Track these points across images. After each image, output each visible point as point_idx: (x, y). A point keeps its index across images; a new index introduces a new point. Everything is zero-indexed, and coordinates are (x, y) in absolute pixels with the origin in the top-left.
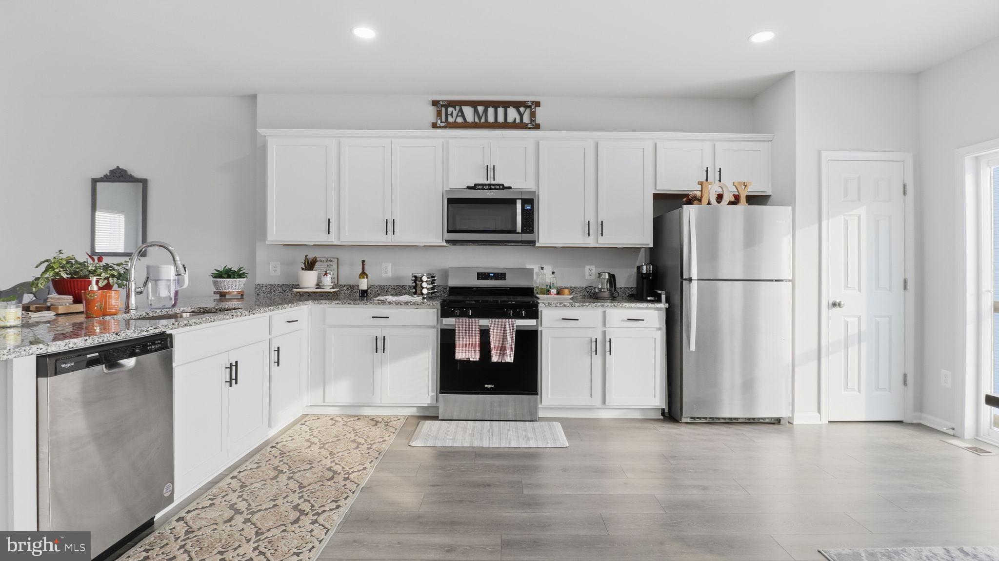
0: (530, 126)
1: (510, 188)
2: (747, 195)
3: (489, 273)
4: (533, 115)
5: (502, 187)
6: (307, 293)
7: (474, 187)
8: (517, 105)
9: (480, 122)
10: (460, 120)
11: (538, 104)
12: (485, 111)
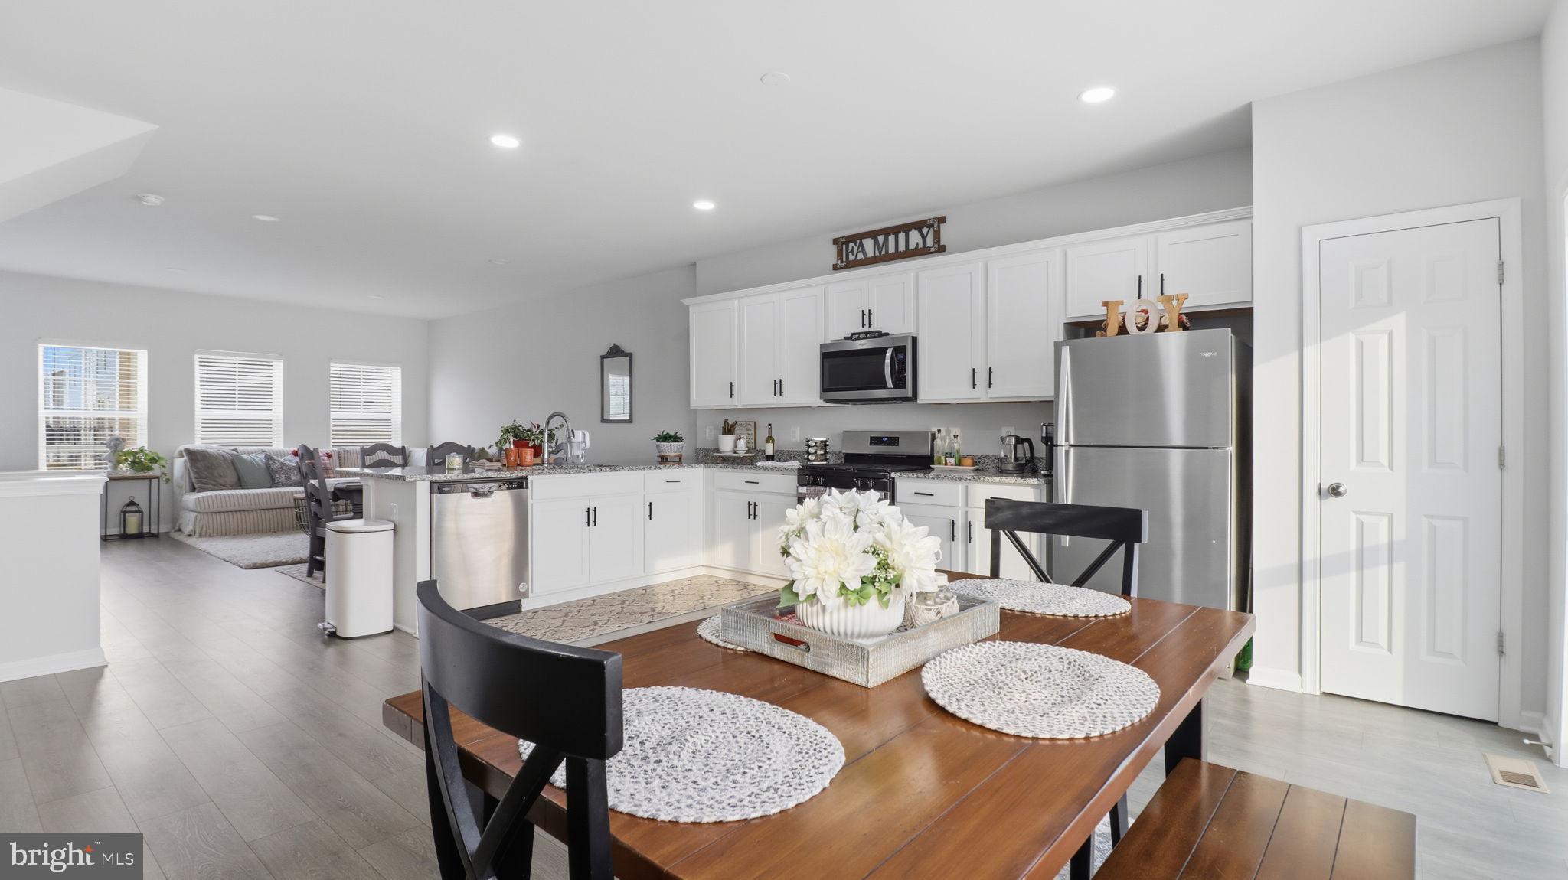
0: (932, 250)
1: (887, 334)
3: (882, 438)
4: (937, 235)
5: (880, 335)
6: (722, 457)
7: (852, 337)
8: (918, 226)
9: (880, 254)
10: (860, 256)
11: (942, 220)
12: (886, 241)
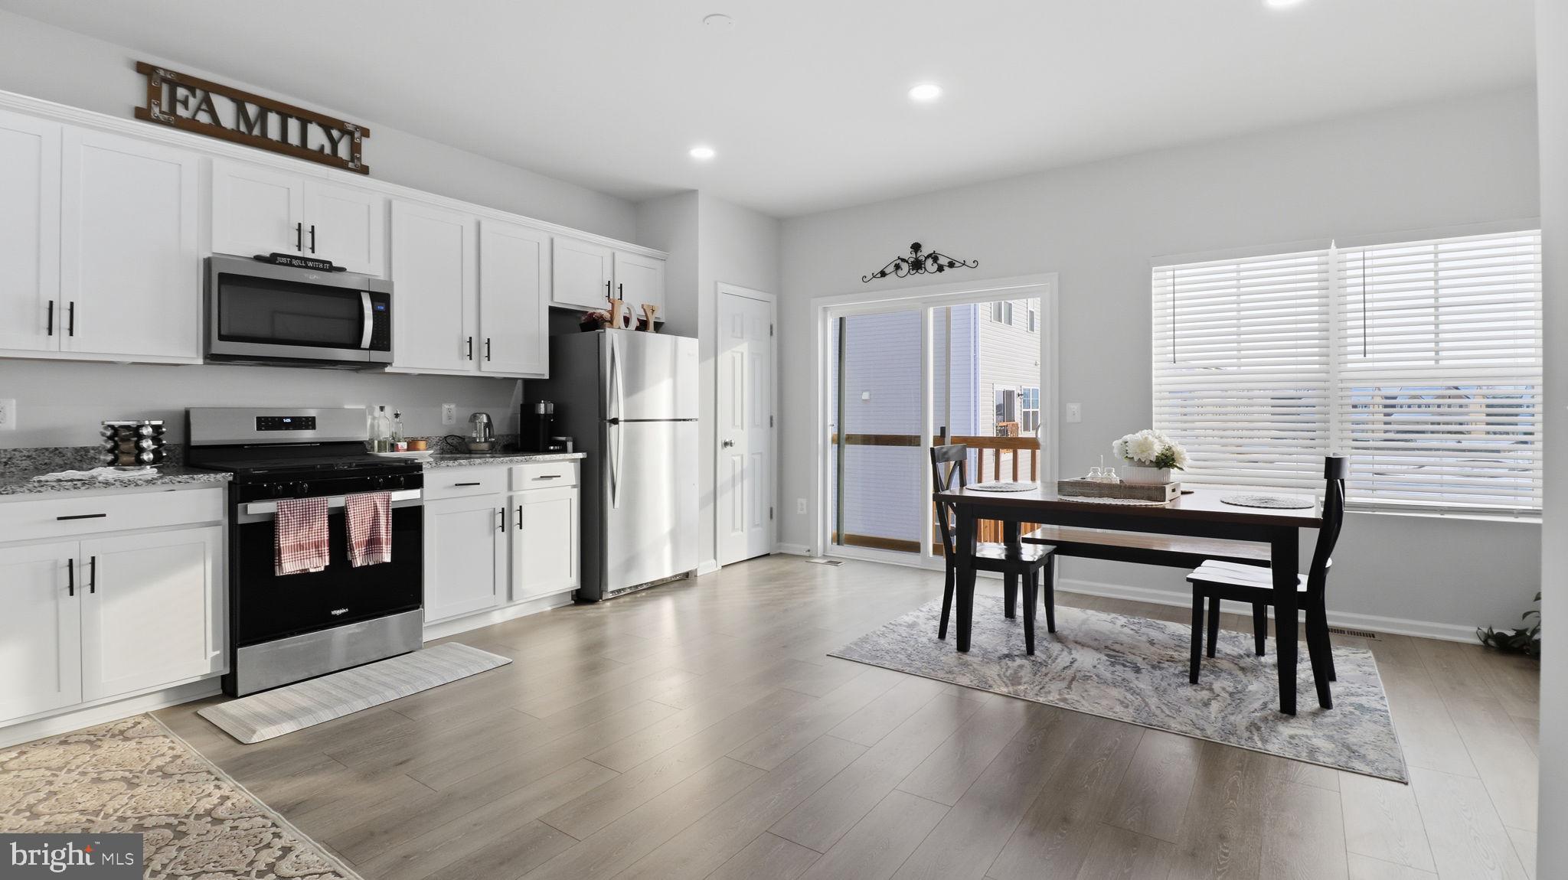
0: (351, 165)
1: (342, 270)
2: (655, 322)
3: (281, 418)
4: (356, 148)
5: (327, 267)
7: (273, 259)
8: (326, 123)
9: (250, 133)
10: (205, 119)
11: (365, 133)
12: (262, 118)
